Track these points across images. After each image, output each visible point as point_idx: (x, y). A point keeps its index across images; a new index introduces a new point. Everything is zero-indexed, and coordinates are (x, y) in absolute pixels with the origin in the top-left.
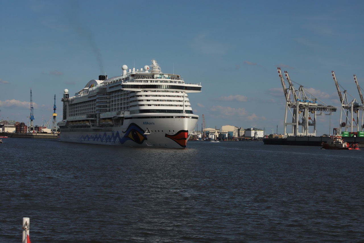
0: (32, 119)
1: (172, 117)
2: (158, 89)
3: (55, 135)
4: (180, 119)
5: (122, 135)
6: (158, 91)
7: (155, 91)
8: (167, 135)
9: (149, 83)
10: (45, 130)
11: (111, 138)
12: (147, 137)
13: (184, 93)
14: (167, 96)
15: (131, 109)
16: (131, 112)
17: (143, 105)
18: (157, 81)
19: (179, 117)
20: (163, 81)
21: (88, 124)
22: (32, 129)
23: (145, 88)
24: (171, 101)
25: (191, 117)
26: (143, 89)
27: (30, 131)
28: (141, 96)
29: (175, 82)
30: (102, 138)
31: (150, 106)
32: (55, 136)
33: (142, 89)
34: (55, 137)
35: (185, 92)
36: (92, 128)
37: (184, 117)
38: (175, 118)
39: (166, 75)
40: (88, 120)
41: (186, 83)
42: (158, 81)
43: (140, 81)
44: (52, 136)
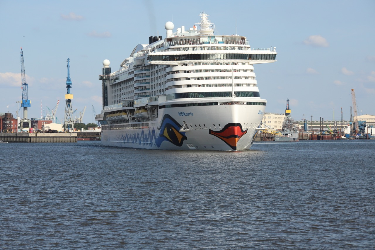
0: (25, 106)
1: (216, 104)
2: (204, 60)
3: (73, 135)
4: (227, 106)
5: (158, 133)
6: (204, 64)
7: (199, 64)
8: (211, 132)
9: (191, 52)
10: (53, 126)
11: (148, 138)
12: (186, 135)
13: (247, 64)
14: (216, 70)
15: (168, 92)
16: (169, 97)
17: (179, 86)
18: (202, 49)
19: (225, 103)
20: (212, 47)
21: (125, 116)
22: (26, 125)
23: (184, 60)
24: (223, 78)
25: (246, 103)
26: (181, 61)
27: (23, 129)
28: (178, 72)
29: (233, 48)
30: (140, 138)
31: (189, 88)
32: (73, 137)
33: (179, 62)
34: (72, 139)
35: (249, 63)
36: (130, 123)
37: (232, 103)
38: (221, 104)
39: (219, 37)
40: (125, 111)
41: (252, 50)
42: (204, 47)
43: (178, 48)
44: (68, 137)
